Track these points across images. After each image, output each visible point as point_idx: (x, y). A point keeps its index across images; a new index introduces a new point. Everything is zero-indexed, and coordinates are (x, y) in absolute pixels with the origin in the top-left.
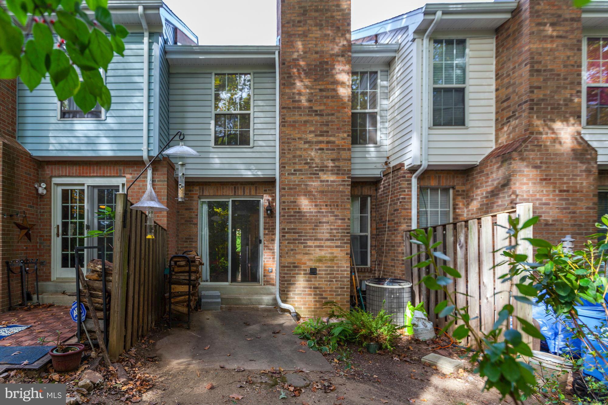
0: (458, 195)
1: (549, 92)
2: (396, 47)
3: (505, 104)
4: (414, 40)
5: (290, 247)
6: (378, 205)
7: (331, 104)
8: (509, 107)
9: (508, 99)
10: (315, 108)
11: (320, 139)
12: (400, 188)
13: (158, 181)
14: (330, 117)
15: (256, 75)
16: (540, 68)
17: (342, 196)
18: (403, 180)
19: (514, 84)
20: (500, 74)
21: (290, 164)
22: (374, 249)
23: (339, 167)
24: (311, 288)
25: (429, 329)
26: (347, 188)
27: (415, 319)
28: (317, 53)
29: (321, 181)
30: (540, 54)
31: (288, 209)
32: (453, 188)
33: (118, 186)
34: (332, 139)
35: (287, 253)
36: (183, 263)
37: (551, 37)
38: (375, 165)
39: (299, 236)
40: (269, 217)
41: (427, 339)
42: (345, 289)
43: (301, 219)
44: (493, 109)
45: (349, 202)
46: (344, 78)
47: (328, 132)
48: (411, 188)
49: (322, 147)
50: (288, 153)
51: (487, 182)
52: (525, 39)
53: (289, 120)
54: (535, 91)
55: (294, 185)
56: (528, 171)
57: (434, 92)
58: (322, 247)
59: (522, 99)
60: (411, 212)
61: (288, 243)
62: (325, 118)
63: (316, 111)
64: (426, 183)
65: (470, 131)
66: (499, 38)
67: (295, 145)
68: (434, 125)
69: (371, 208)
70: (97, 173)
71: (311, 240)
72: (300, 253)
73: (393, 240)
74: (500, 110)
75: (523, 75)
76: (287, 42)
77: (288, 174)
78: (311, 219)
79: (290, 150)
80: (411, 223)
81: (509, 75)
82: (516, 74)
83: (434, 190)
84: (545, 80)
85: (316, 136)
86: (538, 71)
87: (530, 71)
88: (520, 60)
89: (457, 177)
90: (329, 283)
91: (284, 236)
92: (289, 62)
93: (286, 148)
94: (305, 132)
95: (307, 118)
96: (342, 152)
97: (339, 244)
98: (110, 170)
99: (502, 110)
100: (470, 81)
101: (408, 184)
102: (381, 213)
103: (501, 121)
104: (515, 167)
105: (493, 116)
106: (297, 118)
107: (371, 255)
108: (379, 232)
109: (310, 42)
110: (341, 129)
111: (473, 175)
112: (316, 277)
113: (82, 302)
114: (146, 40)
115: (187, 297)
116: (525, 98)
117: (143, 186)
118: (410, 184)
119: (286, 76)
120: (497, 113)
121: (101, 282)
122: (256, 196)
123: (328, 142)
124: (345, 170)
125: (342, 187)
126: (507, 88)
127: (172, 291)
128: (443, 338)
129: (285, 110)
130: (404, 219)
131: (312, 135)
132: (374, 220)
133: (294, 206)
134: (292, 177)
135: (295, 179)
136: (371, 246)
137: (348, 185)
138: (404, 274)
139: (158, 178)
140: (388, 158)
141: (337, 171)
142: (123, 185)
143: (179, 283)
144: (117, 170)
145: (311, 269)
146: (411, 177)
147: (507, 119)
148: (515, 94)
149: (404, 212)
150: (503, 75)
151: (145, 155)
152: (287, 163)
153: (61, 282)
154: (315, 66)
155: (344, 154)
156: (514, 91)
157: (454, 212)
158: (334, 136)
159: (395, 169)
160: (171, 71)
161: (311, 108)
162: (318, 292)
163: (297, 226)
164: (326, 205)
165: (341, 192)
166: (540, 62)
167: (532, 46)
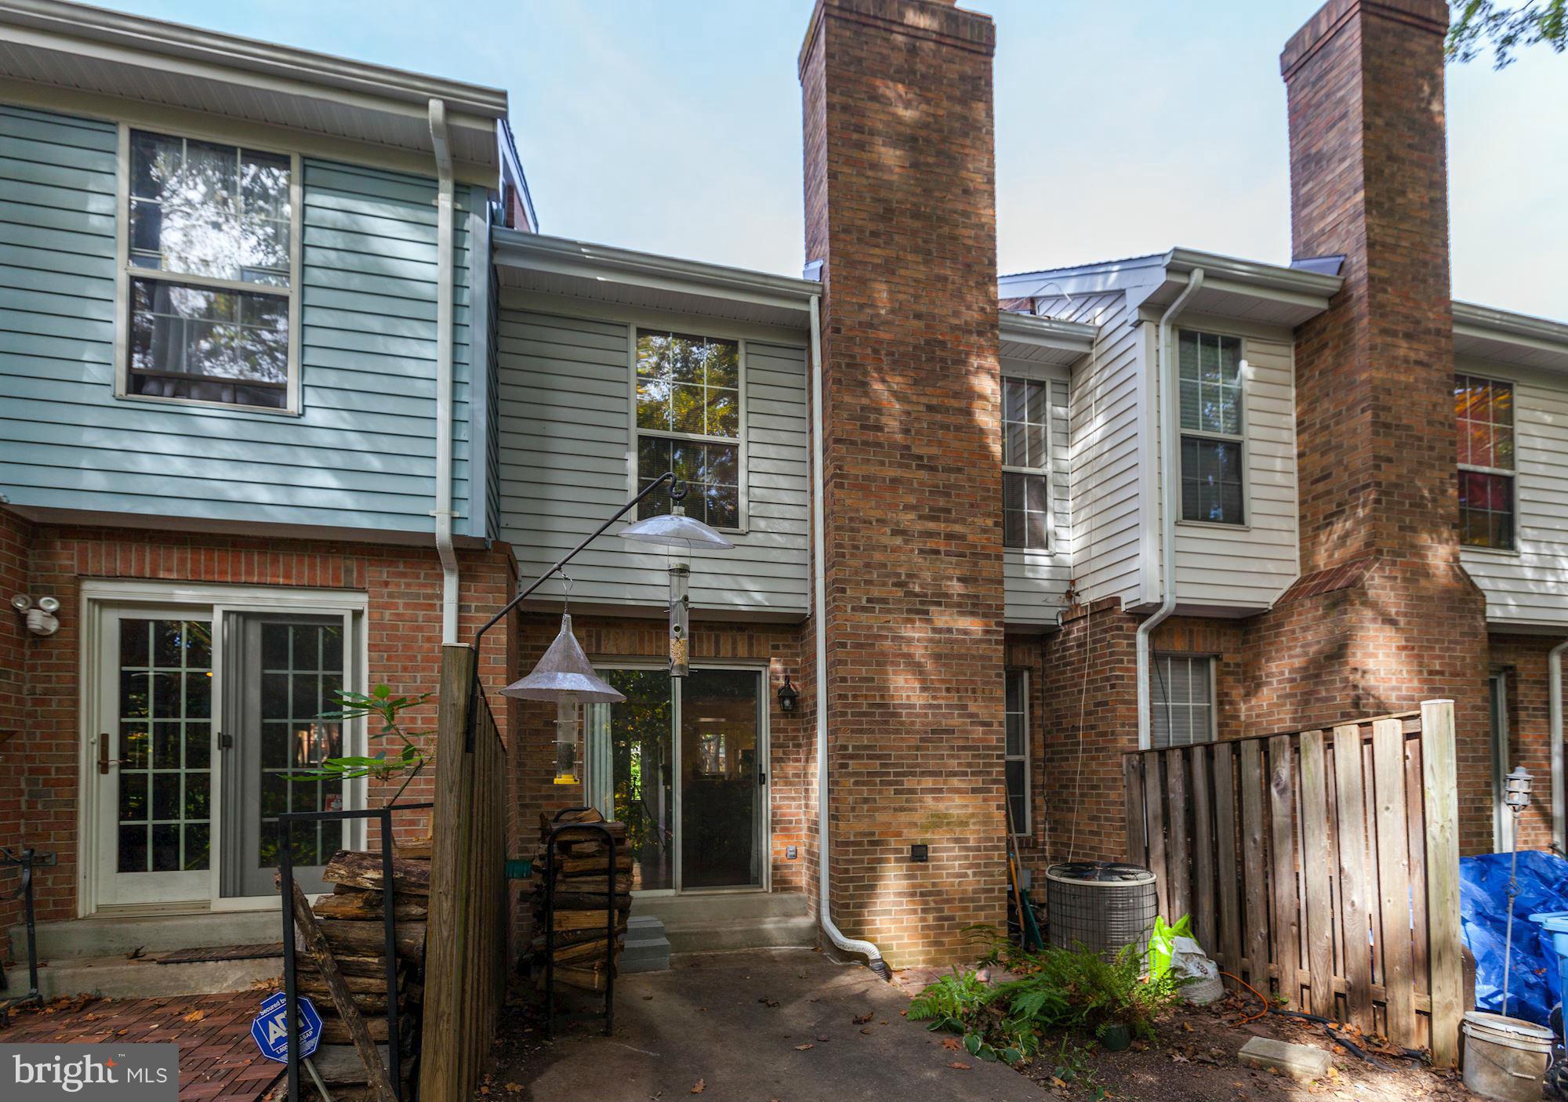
0: (1229, 673)
1: (1405, 471)
2: (1091, 333)
3: (1321, 487)
4: (1138, 324)
5: (861, 792)
6: (1051, 690)
7: (954, 444)
8: (1329, 492)
9: (1326, 477)
10: (915, 450)
11: (931, 526)
12: (1112, 654)
13: (477, 609)
14: (953, 476)
15: (752, 349)
16: (1389, 420)
17: (983, 667)
18: (1118, 636)
19: (1339, 446)
20: (1306, 424)
21: (858, 583)
22: (1039, 795)
23: (977, 597)
24: (913, 894)
25: (1212, 977)
26: (995, 650)
27: (1179, 957)
28: (918, 316)
29: (935, 630)
30: (1388, 392)
31: (855, 697)
32: (1218, 658)
33: (340, 618)
34: (958, 528)
35: (853, 809)
36: (591, 847)
37: (1406, 361)
38: (1045, 596)
39: (883, 765)
40: (786, 716)
41: (1209, 1000)
42: (996, 893)
43: (886, 722)
44: (1294, 495)
45: (1001, 683)
46: (987, 385)
47: (948, 511)
48: (1135, 654)
49: (934, 547)
50: (853, 555)
51: (1290, 648)
52: (1359, 358)
53: (854, 472)
54: (1383, 465)
55: (867, 637)
56: (1376, 630)
57: (1183, 444)
58: (940, 791)
59: (1358, 481)
60: (1136, 710)
61: (856, 783)
62: (941, 478)
63: (920, 458)
64: (1164, 646)
65: (1254, 536)
66: (1303, 346)
67: (870, 538)
68: (1184, 518)
69: (1031, 698)
70: (260, 574)
71: (913, 774)
72: (884, 808)
73: (1094, 772)
74: (1310, 498)
75: (1359, 431)
76: (846, 278)
77: (853, 609)
78: (913, 723)
79: (857, 547)
80: (1137, 733)
81: (1328, 427)
82: (1343, 427)
83: (1180, 660)
84: (1399, 446)
85: (920, 517)
86: (1387, 426)
87: (1374, 423)
88: (1350, 399)
89: (1225, 634)
90: (957, 880)
91: (844, 766)
92: (851, 329)
93: (847, 542)
94: (893, 507)
95: (895, 472)
96: (982, 562)
97: (980, 785)
98: (312, 567)
99: (1315, 498)
100: (1250, 431)
101: (1129, 645)
102: (1057, 710)
103: (1311, 522)
104: (1354, 620)
105: (1295, 510)
106: (873, 469)
107: (1034, 808)
108: (1053, 753)
109: (901, 288)
110: (978, 506)
111: (1258, 630)
112: (927, 867)
113: (305, 992)
114: (445, 201)
115: (605, 942)
116: (1363, 478)
117: (428, 619)
118: (1134, 645)
119: (844, 362)
120: (1302, 503)
121: (380, 925)
122: (751, 658)
123: (950, 536)
124: (990, 606)
125: (984, 646)
126: (1323, 454)
127: (556, 928)
128: (1241, 995)
129: (843, 449)
130: (1123, 725)
131: (912, 516)
132: (1040, 726)
133: (869, 689)
134: (863, 617)
135: (871, 620)
136: (1033, 787)
137: (997, 642)
138: (1125, 852)
139: (477, 599)
140: (1073, 582)
141: (972, 606)
142: (357, 615)
143: (577, 904)
144: (336, 569)
145: (913, 847)
146: (1136, 629)
147: (1325, 519)
148: (1342, 468)
149: (1121, 709)
150: (1314, 424)
151: (442, 531)
152: (849, 581)
153: (120, 920)
154: (915, 347)
155: (987, 568)
156: (1340, 462)
157: (1220, 710)
158: (963, 521)
159: (1096, 610)
160: (503, 303)
161: (908, 448)
162: (932, 905)
163: (876, 740)
164: (948, 690)
165: (982, 658)
166: (1389, 409)
167: (1375, 374)
